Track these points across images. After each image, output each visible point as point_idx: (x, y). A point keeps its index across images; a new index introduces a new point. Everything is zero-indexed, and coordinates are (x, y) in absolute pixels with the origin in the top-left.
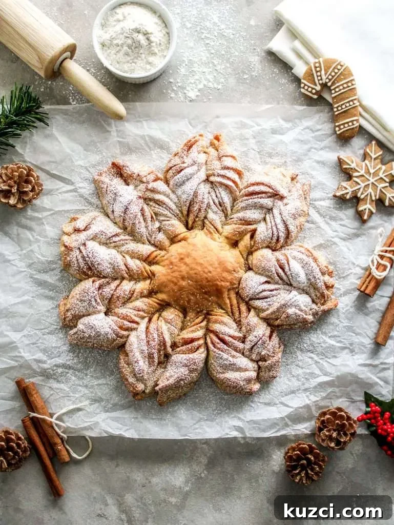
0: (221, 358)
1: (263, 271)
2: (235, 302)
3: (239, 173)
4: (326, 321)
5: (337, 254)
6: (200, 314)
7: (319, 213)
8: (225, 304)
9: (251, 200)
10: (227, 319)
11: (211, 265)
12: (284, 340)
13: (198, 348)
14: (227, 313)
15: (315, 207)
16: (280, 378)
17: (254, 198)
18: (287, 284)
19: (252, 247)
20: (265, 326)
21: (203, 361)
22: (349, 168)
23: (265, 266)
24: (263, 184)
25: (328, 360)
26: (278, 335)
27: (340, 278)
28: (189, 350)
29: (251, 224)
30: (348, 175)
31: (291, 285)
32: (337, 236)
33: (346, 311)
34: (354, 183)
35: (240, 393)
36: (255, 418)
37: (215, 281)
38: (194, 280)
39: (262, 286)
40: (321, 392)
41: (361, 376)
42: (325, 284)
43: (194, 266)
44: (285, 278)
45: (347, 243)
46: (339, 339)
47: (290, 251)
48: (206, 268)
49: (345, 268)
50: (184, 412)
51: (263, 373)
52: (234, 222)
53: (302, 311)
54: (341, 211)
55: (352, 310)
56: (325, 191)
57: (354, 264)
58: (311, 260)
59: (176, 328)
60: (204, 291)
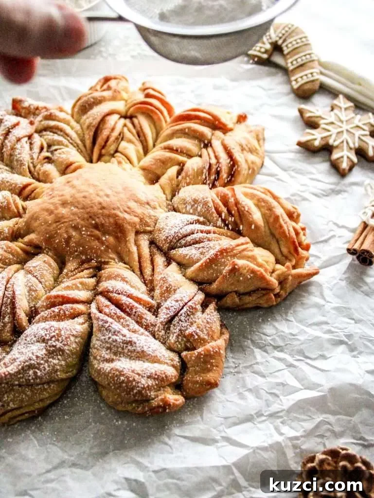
0: (108, 330)
6: (86, 266)
8: (129, 252)
9: (180, 126)
11: (111, 188)
13: (72, 317)
14: (131, 268)
17: (184, 123)
19: (179, 181)
20: (195, 289)
22: (313, 116)
24: (198, 111)
28: (55, 316)
29: (180, 155)
33: (335, 285)
34: (323, 130)
37: (114, 209)
38: (80, 206)
39: (191, 225)
40: (304, 420)
43: (83, 188)
46: (326, 327)
48: (102, 190)
49: (324, 230)
51: (191, 374)
53: (259, 266)
54: (309, 164)
57: (336, 225)
58: (268, 197)
59: (41, 282)
60: (93, 222)
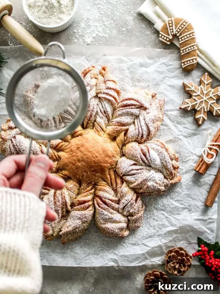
0: (103, 214)
1: (132, 157)
2: (113, 177)
3: (118, 92)
4: (173, 190)
5: (182, 146)
6: (90, 185)
7: (170, 120)
8: (107, 178)
9: (125, 110)
10: (108, 188)
11: (98, 152)
12: (146, 202)
13: (88, 207)
14: (108, 184)
15: (167, 116)
16: (142, 227)
17: (127, 109)
18: (148, 166)
19: (125, 141)
20: (133, 193)
21: (92, 216)
22: (190, 90)
23: (133, 153)
24: (133, 99)
25: (175, 216)
26: (141, 199)
27: (183, 162)
28: (82, 208)
29: (125, 126)
30: (189, 94)
31: (150, 166)
32: (181, 135)
33: (187, 184)
34: (193, 100)
35: (116, 237)
36: (126, 254)
37: (100, 163)
38: (86, 162)
39: (131, 166)
40: (169, 237)
41: (195, 227)
42: (173, 166)
43: (86, 153)
44: (146, 161)
45: (188, 140)
46: (181, 202)
47: (150, 144)
48: (94, 154)
49: (186, 156)
50: (79, 248)
51: (131, 224)
52: (114, 124)
53: (157, 183)
54: (184, 118)
55: (191, 183)
56: (174, 105)
57: (192, 153)
58: (164, 150)
59: (74, 193)
60: (92, 169)
